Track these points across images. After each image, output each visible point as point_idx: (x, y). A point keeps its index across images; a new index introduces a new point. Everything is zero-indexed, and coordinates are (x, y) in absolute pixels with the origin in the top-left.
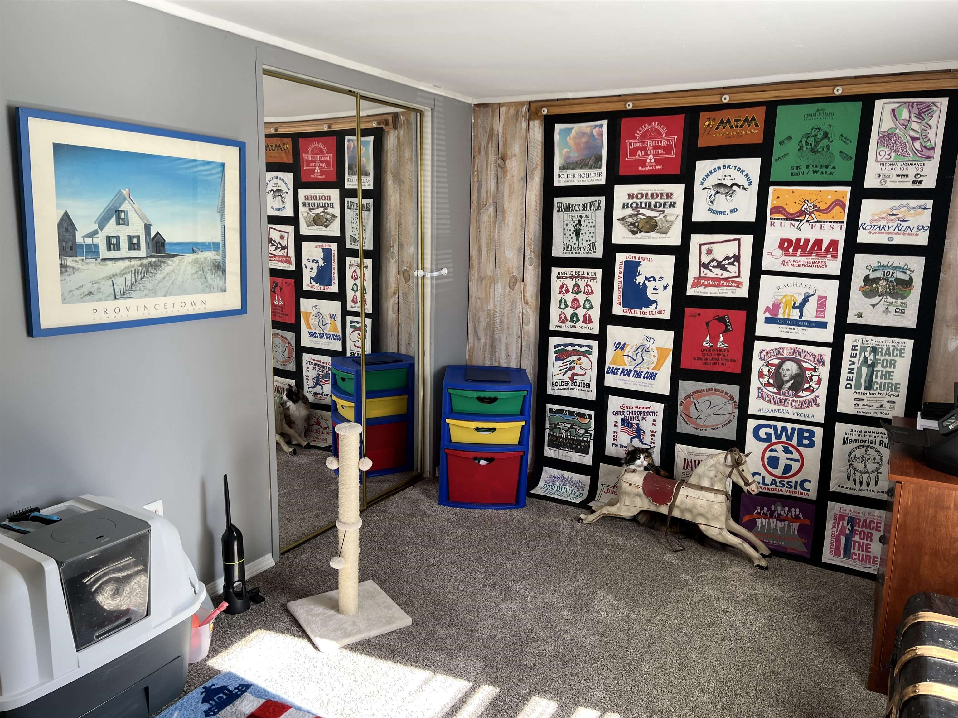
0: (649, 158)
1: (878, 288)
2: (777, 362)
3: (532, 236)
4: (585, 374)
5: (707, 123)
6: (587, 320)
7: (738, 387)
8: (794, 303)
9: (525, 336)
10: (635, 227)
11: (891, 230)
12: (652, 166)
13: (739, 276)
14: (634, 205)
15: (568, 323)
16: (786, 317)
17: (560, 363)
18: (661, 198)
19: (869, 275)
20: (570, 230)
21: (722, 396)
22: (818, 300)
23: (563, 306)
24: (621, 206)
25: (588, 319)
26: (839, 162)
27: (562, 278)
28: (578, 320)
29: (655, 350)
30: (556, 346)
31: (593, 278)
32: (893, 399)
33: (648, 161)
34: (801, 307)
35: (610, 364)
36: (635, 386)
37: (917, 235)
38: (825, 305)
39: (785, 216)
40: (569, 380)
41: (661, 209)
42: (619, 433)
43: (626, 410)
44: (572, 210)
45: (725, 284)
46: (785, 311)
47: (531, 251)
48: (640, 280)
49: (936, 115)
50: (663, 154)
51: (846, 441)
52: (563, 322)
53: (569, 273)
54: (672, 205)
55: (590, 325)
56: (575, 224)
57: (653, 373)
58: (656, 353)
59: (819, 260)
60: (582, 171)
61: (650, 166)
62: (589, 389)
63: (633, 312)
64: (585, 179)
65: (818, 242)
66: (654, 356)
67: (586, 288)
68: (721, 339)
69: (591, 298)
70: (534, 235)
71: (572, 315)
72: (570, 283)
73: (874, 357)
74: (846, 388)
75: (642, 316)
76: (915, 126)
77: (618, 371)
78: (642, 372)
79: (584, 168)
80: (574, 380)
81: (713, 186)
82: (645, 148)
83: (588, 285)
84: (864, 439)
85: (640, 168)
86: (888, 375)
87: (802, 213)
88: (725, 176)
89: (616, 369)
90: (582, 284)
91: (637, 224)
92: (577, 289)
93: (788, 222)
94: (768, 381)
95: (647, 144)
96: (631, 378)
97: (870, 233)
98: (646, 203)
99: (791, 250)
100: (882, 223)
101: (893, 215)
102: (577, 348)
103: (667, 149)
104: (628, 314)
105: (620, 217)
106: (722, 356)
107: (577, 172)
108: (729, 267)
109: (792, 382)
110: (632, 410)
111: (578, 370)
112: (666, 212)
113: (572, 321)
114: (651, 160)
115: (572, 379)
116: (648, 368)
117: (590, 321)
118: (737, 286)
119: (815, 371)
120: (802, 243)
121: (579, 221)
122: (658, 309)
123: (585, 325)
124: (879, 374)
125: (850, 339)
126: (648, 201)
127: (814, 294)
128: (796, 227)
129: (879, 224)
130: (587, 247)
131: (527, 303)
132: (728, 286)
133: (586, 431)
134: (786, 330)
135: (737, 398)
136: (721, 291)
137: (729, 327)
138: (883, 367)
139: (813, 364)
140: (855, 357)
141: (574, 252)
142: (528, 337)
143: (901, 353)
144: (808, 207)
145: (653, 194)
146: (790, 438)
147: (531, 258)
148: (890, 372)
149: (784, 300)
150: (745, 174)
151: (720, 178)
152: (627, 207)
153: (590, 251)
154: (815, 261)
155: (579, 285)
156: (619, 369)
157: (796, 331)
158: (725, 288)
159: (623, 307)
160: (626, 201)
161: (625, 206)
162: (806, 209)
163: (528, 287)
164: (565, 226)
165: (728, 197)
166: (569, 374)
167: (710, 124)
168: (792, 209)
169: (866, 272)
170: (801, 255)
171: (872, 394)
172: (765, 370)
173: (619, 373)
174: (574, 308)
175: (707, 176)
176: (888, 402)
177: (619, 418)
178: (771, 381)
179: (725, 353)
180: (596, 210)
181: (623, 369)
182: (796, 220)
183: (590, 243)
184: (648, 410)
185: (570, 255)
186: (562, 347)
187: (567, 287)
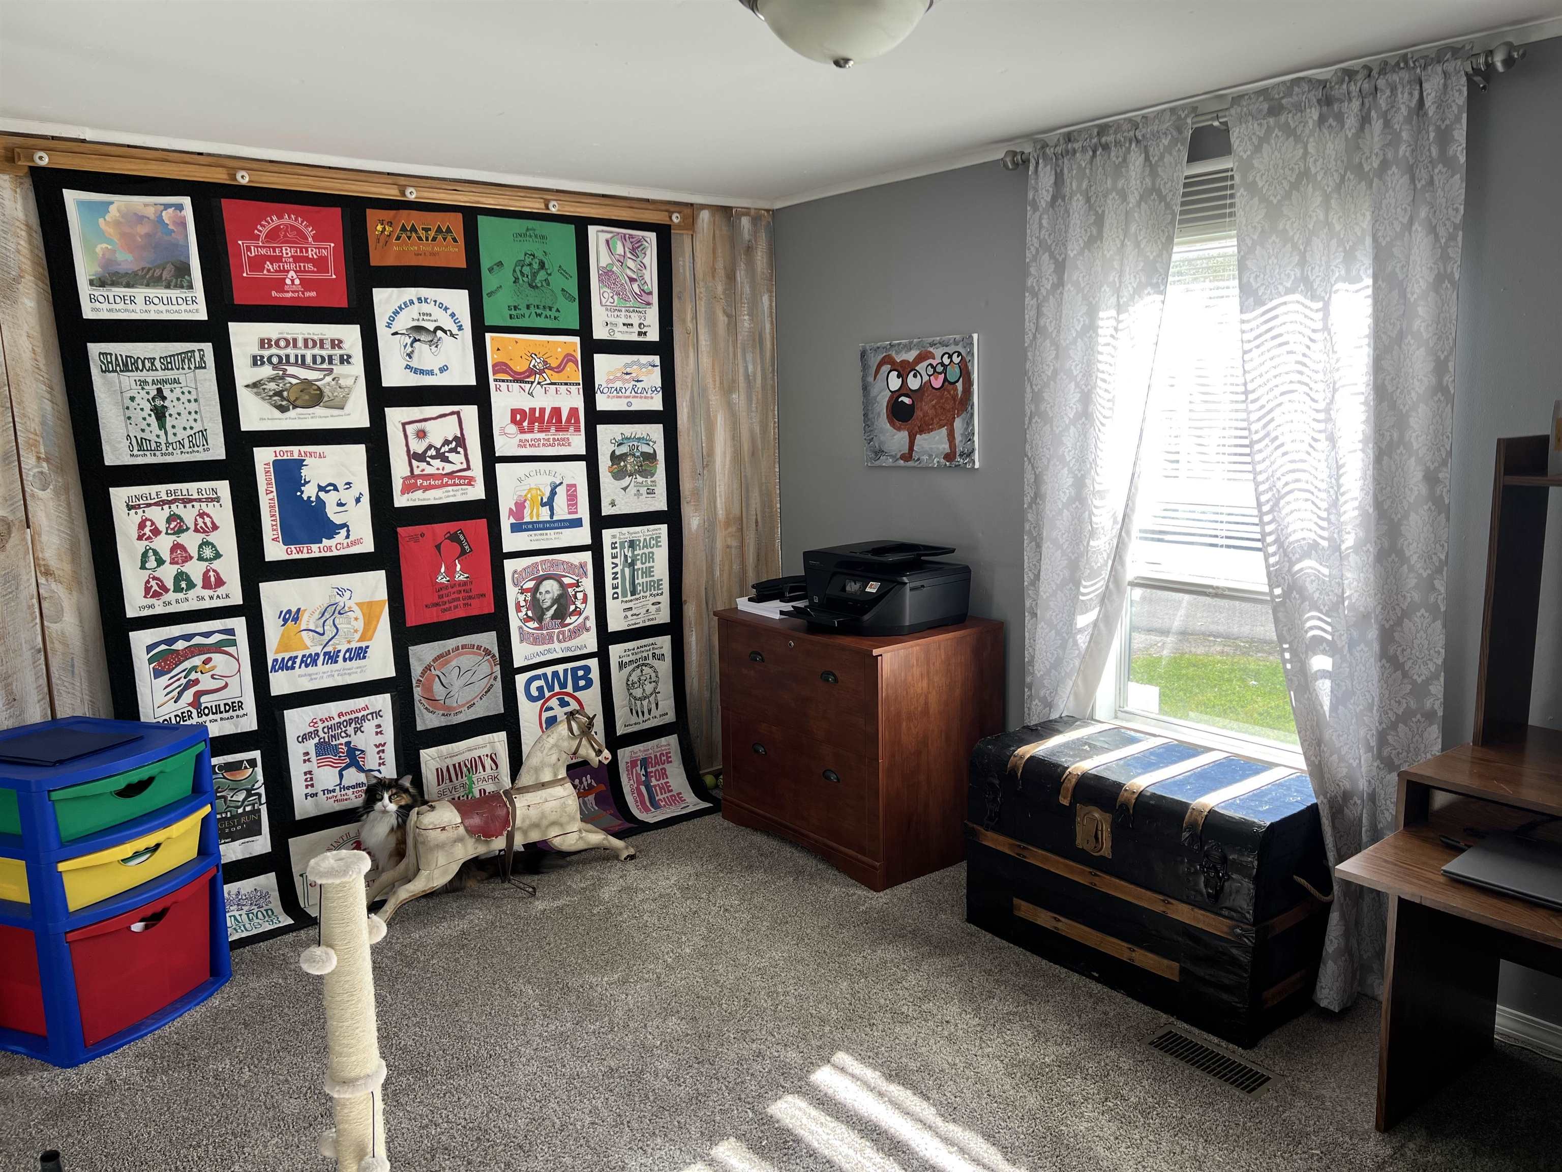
0: (289, 276)
1: (625, 466)
2: (531, 585)
3: (35, 426)
4: (226, 685)
5: (379, 228)
6: (213, 582)
7: (494, 634)
8: (542, 499)
9: (57, 645)
10: (283, 398)
11: (628, 393)
12: (298, 292)
13: (468, 468)
14: (275, 360)
15: (171, 596)
16: (535, 519)
17: (164, 680)
18: (322, 347)
19: (614, 451)
20: (142, 409)
21: (474, 653)
22: (568, 491)
23: (152, 563)
24: (249, 361)
25: (213, 579)
26: (562, 302)
27: (139, 506)
28: (191, 585)
29: (355, 608)
30: (150, 648)
31: (212, 500)
32: (658, 599)
33: (288, 282)
34: (549, 503)
35: (276, 653)
36: (331, 679)
37: (652, 398)
38: (576, 496)
39: (511, 376)
40: (190, 708)
41: (325, 366)
42: (316, 771)
43: (320, 726)
44: (137, 369)
45: (450, 482)
46: (532, 512)
47: (39, 458)
48: (309, 492)
49: (648, 253)
50: (313, 272)
51: (621, 666)
52: (156, 595)
53: (154, 495)
54: (345, 360)
55: (221, 591)
56: (150, 397)
57: (361, 648)
58: (358, 613)
59: (561, 435)
60: (152, 292)
61: (293, 292)
62: (241, 713)
63: (305, 550)
64: (161, 307)
65: (556, 411)
66: (356, 619)
67: (200, 521)
68: (458, 567)
69: (212, 537)
70: (43, 423)
71: (176, 578)
72: (159, 516)
73: (633, 552)
74: (614, 598)
75: (323, 554)
76: (630, 263)
77: (294, 663)
78: (339, 651)
79: (154, 287)
80: (200, 704)
81: (407, 330)
82: (278, 259)
83: (202, 515)
84: (638, 656)
85: (274, 293)
86: (649, 572)
87: (532, 372)
88: (424, 314)
89: (290, 659)
90: (188, 514)
91: (285, 394)
92: (177, 525)
93: (516, 385)
94: (526, 614)
95: (281, 251)
96: (321, 668)
97: (609, 397)
98: (297, 356)
99: (525, 424)
100: (618, 384)
101: (627, 374)
102: (198, 640)
103: (320, 263)
104: (296, 556)
105: (250, 382)
106: (463, 594)
107: (140, 293)
108: (452, 456)
109: (555, 607)
110: (333, 722)
111: (207, 683)
112: (335, 371)
113: (178, 589)
114: (293, 281)
115: (196, 703)
116: (349, 642)
117: (220, 582)
118: (469, 484)
119: (578, 586)
120: (537, 415)
121: (160, 391)
122: (352, 538)
123: (209, 592)
124: (640, 572)
125: (608, 535)
126: (300, 352)
127: (561, 483)
128: (527, 391)
129: (615, 385)
130: (186, 441)
131: (48, 573)
132: (455, 485)
133: (249, 793)
134: (537, 537)
135: (495, 651)
136: (446, 494)
137: (467, 547)
138: (642, 563)
139: (574, 577)
140: (616, 557)
141: (158, 453)
142: (66, 645)
143: (657, 542)
144: (536, 363)
145: (306, 341)
146: (563, 685)
147: (42, 473)
148: (650, 567)
149: (529, 496)
150: (449, 312)
151: (416, 318)
152: (263, 363)
153: (196, 449)
154: (556, 437)
155: (179, 517)
156: (296, 657)
157: (548, 537)
158: (450, 488)
159: (285, 544)
160: (257, 351)
161: (256, 361)
162: (534, 366)
163: (44, 538)
164: (128, 402)
165: (433, 347)
166: (188, 696)
167: (384, 229)
168: (520, 367)
169: (612, 448)
170: (541, 431)
171: (637, 599)
172: (521, 598)
173: (297, 665)
174: (177, 563)
175: (396, 313)
176: (653, 604)
177: (311, 745)
178: (530, 614)
179: (468, 587)
180: (196, 368)
181: (304, 656)
182: (526, 382)
183: (192, 432)
184: (363, 713)
185: (149, 459)
186: (163, 647)
187: (153, 524)
